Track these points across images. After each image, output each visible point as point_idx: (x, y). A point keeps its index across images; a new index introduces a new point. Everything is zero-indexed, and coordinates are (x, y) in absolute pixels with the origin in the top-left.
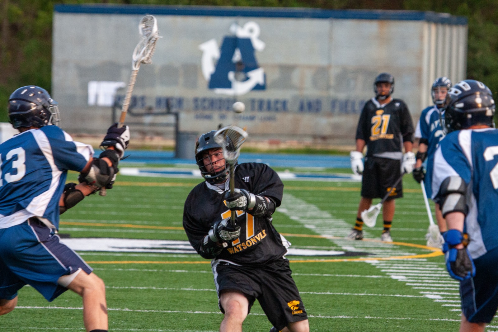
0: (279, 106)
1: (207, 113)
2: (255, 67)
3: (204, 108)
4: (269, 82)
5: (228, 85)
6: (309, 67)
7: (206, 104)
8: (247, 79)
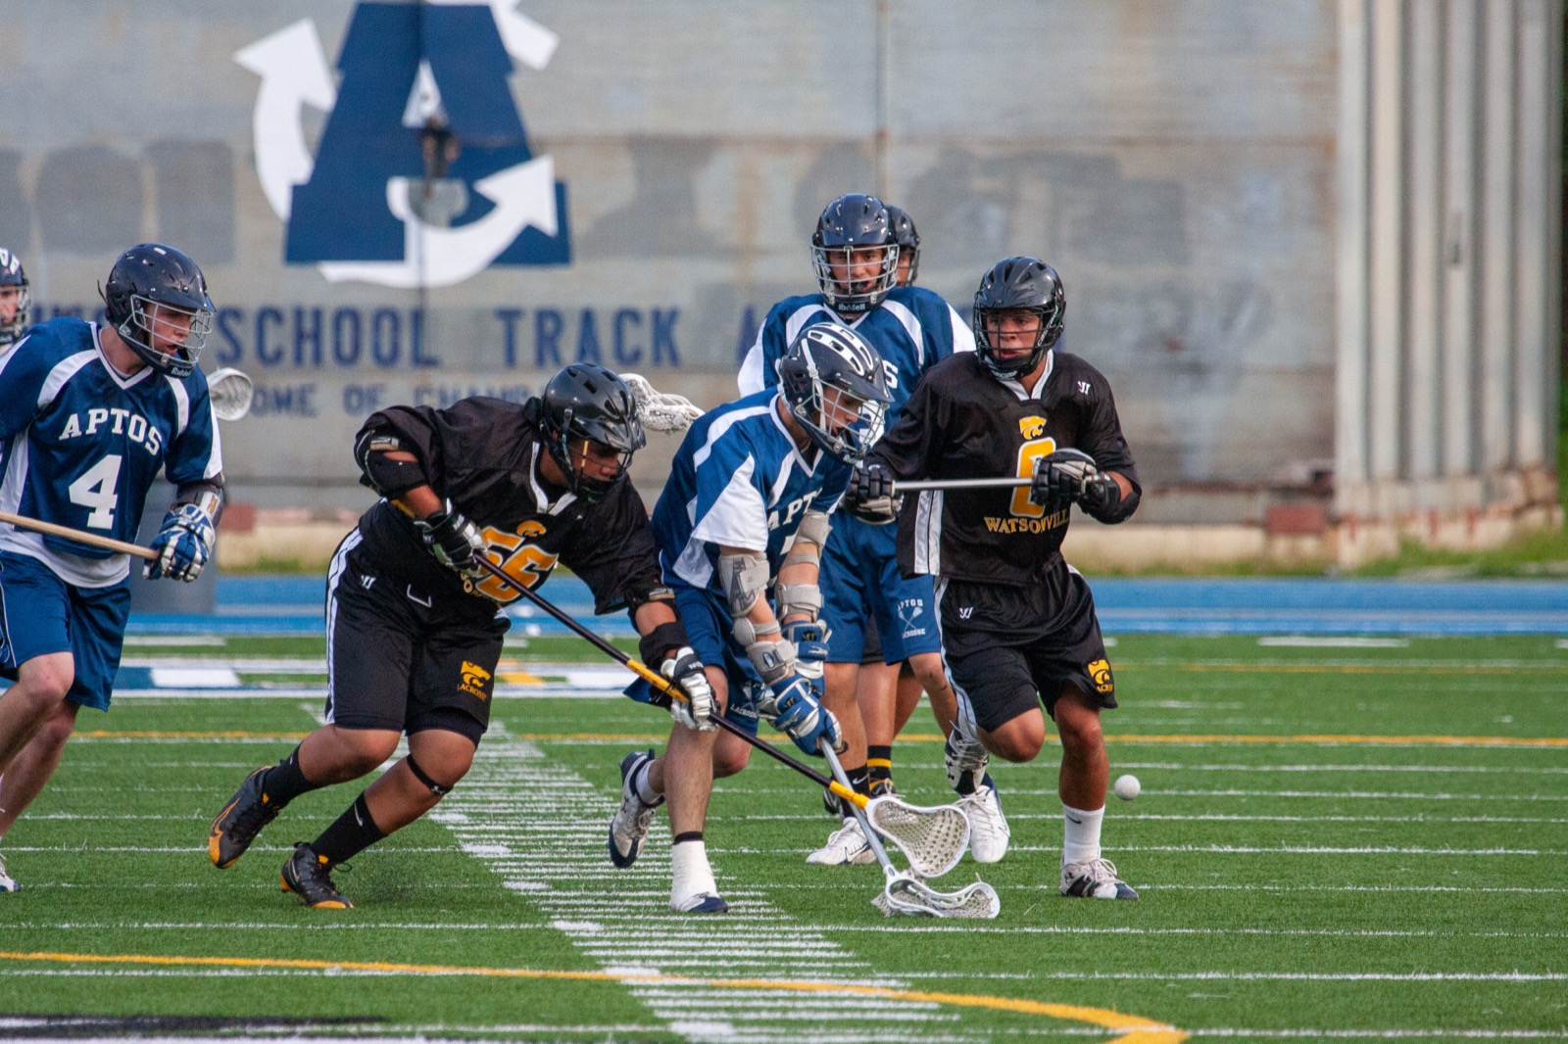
0: (639, 337)
1: (283, 379)
2: (518, 152)
3: (270, 359)
5: (388, 243)
6: (784, 145)
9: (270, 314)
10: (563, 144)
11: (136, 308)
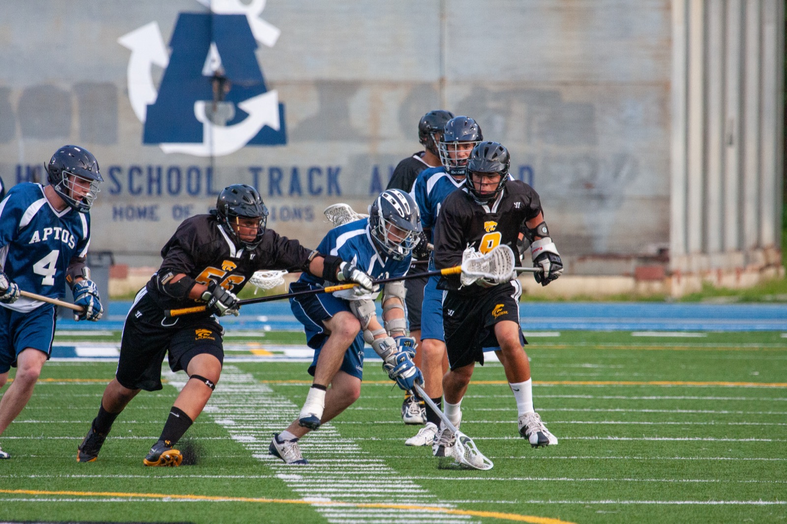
0: (321, 181)
1: (142, 202)
2: (260, 88)
3: (135, 192)
4: (291, 125)
5: (195, 134)
6: (393, 85)
7: (140, 181)
8: (241, 116)
9: (135, 170)
10: (283, 84)
11: (65, 177)
